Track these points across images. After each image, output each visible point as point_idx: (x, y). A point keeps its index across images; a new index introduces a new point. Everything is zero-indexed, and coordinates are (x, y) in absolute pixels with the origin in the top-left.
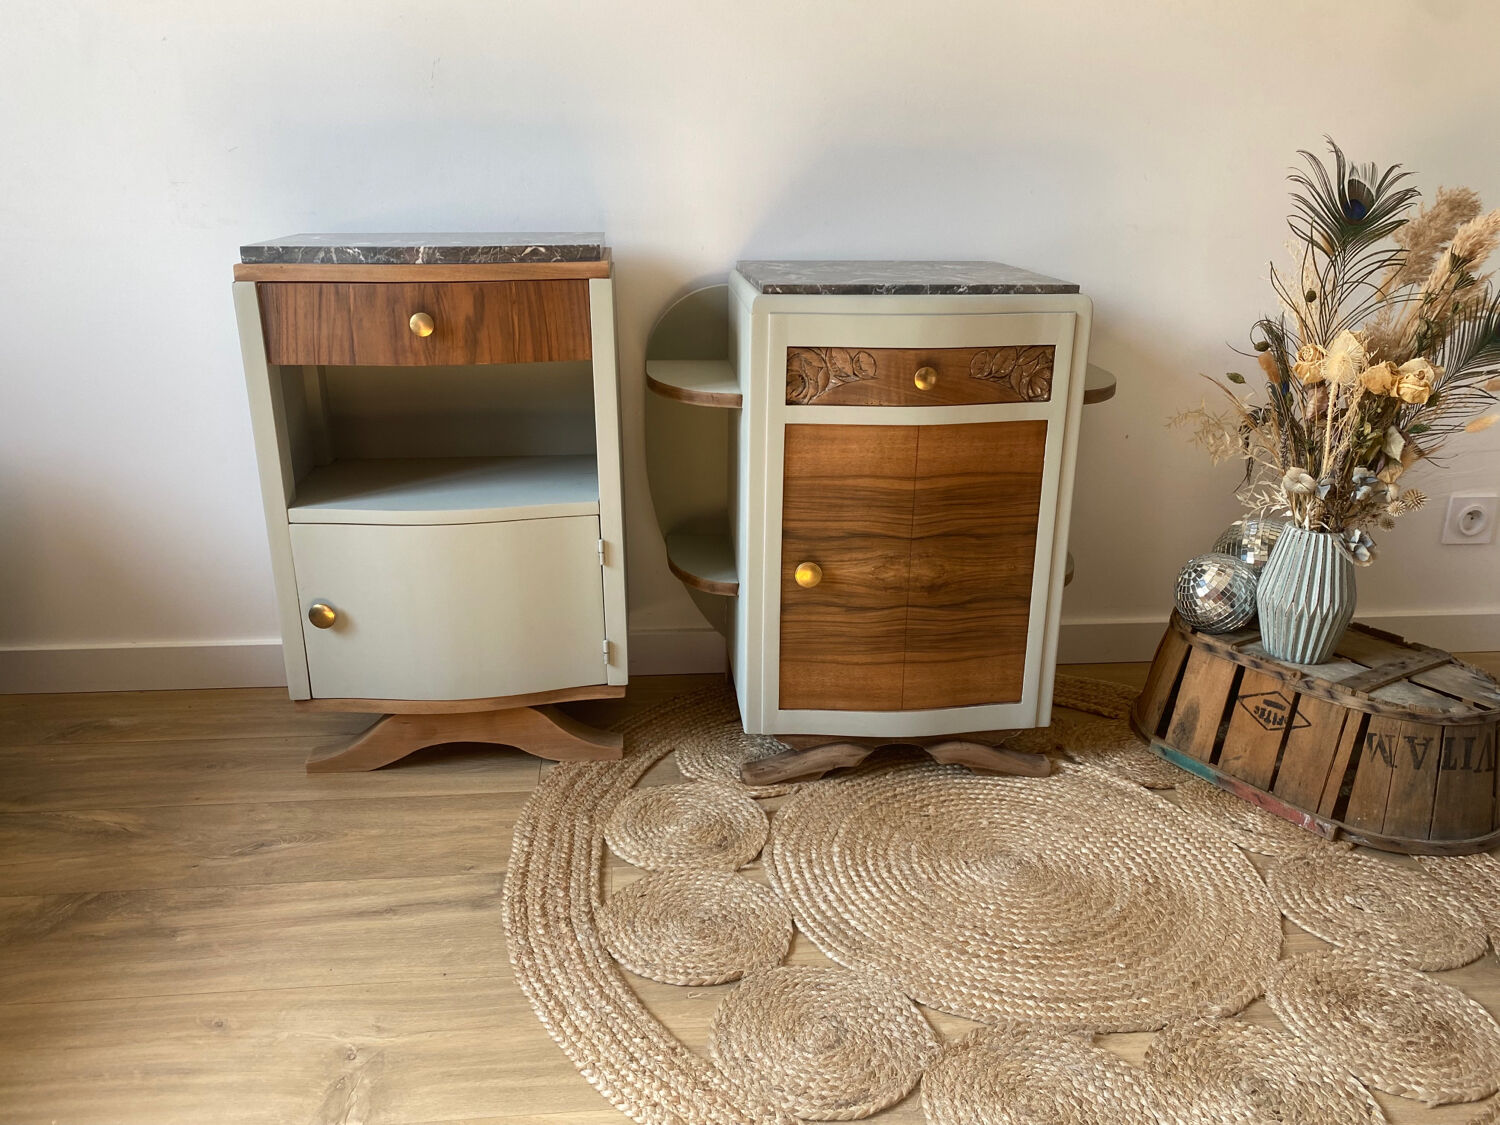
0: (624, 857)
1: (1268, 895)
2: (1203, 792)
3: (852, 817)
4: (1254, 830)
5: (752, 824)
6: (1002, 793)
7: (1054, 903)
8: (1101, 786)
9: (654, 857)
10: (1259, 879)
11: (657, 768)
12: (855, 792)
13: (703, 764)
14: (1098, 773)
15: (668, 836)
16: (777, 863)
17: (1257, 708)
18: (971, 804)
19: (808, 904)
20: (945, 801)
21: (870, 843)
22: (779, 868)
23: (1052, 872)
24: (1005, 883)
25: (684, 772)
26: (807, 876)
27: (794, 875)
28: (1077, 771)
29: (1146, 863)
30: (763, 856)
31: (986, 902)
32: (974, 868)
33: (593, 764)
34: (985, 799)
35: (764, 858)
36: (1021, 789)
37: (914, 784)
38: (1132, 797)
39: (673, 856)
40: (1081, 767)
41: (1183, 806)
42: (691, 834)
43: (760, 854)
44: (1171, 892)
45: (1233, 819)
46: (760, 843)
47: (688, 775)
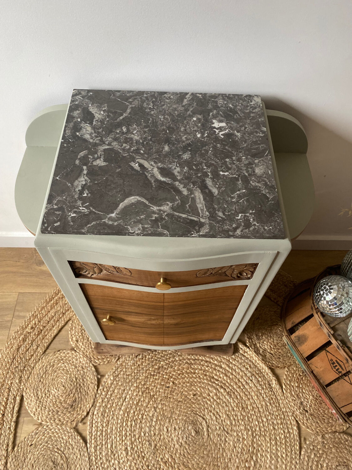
0: (29, 411)
1: (298, 467)
2: (296, 374)
3: (135, 385)
4: (309, 411)
5: (90, 388)
6: (207, 369)
7: (204, 466)
8: (252, 366)
9: (42, 413)
10: (298, 453)
11: (61, 333)
12: (142, 365)
13: (80, 334)
14: (254, 356)
15: (51, 396)
16: (94, 422)
17: (332, 360)
18: (191, 378)
19: (99, 458)
20: (179, 375)
21: (138, 409)
22: (94, 426)
23: (211, 438)
24: (187, 448)
25: (70, 340)
26: (104, 434)
27: (99, 434)
28: (245, 352)
29: (253, 435)
30: (89, 415)
31: (175, 463)
32: (177, 434)
33: (32, 331)
34: (198, 374)
35: (89, 418)
36: (216, 365)
37: (170, 358)
38: (264, 376)
39: (50, 413)
40: (248, 350)
41: (284, 387)
42: (62, 396)
43: (88, 413)
44: (257, 460)
45: (302, 400)
46: (89, 406)
47: (72, 343)
